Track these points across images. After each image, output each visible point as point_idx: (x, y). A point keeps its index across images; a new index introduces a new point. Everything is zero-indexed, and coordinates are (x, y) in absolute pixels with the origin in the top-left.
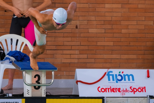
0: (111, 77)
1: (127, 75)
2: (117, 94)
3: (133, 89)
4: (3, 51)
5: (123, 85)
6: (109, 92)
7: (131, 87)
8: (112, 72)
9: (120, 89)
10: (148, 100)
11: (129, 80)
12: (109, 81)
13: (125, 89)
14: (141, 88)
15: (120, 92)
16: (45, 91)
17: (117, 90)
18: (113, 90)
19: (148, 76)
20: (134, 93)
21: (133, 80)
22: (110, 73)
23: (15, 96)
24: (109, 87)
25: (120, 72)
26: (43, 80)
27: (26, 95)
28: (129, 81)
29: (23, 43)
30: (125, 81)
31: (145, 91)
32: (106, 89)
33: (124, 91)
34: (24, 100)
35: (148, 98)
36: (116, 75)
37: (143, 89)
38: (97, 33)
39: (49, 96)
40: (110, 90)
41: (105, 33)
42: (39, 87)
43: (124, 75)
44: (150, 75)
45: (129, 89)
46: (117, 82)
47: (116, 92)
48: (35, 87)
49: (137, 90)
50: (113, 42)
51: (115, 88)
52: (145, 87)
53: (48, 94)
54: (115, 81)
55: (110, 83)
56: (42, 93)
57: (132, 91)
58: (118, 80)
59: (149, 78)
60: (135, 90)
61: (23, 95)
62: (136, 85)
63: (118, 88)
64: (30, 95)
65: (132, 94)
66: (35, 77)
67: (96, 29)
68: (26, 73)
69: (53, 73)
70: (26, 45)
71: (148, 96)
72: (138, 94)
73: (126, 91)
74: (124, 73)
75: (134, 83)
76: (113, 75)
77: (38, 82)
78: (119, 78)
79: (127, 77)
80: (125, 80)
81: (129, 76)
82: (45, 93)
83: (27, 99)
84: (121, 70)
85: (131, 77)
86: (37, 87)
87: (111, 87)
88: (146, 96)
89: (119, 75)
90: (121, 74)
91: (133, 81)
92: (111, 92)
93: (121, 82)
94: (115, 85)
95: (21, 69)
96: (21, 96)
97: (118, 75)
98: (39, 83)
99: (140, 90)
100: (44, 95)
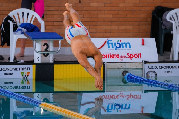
0: (110, 45)
1: (125, 43)
2: (116, 60)
3: (130, 55)
4: (15, 24)
5: (121, 52)
6: (109, 58)
7: (129, 53)
8: (111, 40)
9: (118, 55)
10: (143, 65)
11: (126, 47)
12: (109, 49)
13: (123, 56)
14: (137, 54)
15: (119, 58)
16: (53, 57)
17: (116, 56)
18: (112, 56)
19: (143, 44)
20: (131, 59)
21: (130, 47)
22: (110, 42)
23: (27, 63)
24: (109, 54)
25: (118, 41)
26: (51, 48)
27: (36, 61)
28: (126, 49)
29: (33, 16)
30: (123, 49)
31: (141, 57)
32: (106, 55)
33: (122, 57)
34: (35, 65)
35: (143, 63)
36: (115, 43)
37: (138, 55)
38: (97, 7)
39: (57, 62)
40: (109, 56)
41: (105, 7)
42: (48, 54)
43: (122, 43)
44: (145, 43)
45: (126, 55)
46: (116, 49)
47: (115, 58)
48: (44, 54)
49: (134, 56)
50: (112, 14)
51: (114, 54)
52: (140, 54)
53: (56, 60)
54: (114, 49)
55: (110, 50)
56: (50, 59)
57: (129, 57)
58: (117, 47)
59: (143, 46)
60: (132, 56)
61: (33, 61)
62: (132, 52)
63: (117, 55)
64: (39, 62)
65: (129, 60)
66: (44, 45)
67: (97, 3)
68: (36, 42)
69: (60, 42)
70: (36, 18)
71: (143, 61)
72: (134, 60)
73: (124, 57)
74: (122, 42)
75: (131, 50)
76: (112, 44)
77: (46, 50)
78: (118, 46)
79: (124, 45)
80: (123, 47)
81: (126, 44)
82: (53, 59)
83: (37, 64)
84: (119, 39)
85: (128, 45)
86: (46, 54)
87: (110, 54)
88: (142, 61)
89: (118, 43)
90: (119, 42)
91: (130, 49)
92: (111, 58)
93: (119, 49)
94: (113, 52)
95: (32, 39)
96: (32, 62)
97: (116, 43)
98: (48, 51)
99: (136, 56)
100: (52, 61)
